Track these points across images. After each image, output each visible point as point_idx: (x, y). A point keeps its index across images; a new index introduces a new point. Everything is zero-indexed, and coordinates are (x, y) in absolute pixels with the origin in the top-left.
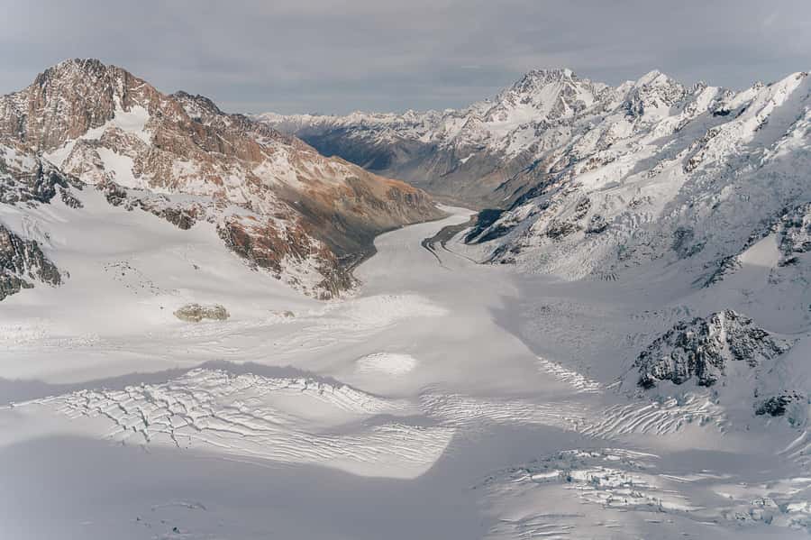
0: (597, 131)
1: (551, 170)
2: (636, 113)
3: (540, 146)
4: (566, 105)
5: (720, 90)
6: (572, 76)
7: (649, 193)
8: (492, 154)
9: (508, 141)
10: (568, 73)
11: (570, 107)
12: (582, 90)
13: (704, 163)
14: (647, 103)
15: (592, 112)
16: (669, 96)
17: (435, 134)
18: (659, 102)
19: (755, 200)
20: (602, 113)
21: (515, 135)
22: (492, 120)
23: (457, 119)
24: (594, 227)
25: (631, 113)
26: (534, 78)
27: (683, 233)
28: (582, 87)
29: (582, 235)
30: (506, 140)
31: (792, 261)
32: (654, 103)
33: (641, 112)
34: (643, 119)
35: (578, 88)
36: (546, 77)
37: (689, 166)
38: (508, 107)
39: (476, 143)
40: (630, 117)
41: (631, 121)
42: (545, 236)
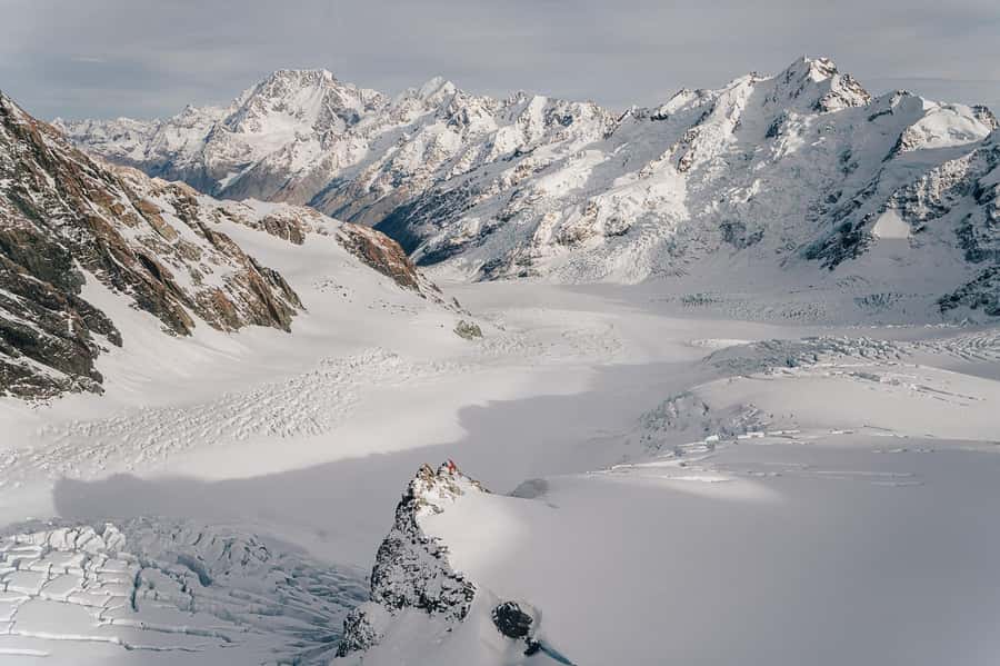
0: (419, 142)
1: (371, 188)
2: (461, 123)
3: (334, 162)
4: (334, 115)
5: (549, 100)
6: (333, 79)
7: (660, 194)
8: (272, 172)
9: (289, 156)
10: (329, 75)
11: (339, 116)
12: (347, 96)
13: (697, 163)
14: (469, 112)
15: (388, 122)
16: (490, 105)
17: (153, 149)
18: (481, 111)
19: (789, 191)
20: (400, 123)
21: (296, 148)
22: (242, 131)
23: (182, 129)
24: (614, 230)
25: (454, 123)
26: (286, 80)
27: (729, 226)
28: (346, 92)
29: (599, 241)
30: (286, 154)
31: (922, 229)
32: (477, 112)
33: (466, 121)
34: (471, 129)
35: (342, 95)
36: (301, 78)
37: (682, 166)
38: (260, 114)
39: (232, 160)
40: (454, 127)
41: (456, 132)
42: (557, 244)
